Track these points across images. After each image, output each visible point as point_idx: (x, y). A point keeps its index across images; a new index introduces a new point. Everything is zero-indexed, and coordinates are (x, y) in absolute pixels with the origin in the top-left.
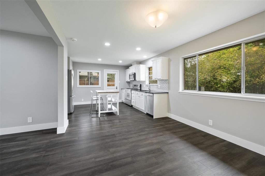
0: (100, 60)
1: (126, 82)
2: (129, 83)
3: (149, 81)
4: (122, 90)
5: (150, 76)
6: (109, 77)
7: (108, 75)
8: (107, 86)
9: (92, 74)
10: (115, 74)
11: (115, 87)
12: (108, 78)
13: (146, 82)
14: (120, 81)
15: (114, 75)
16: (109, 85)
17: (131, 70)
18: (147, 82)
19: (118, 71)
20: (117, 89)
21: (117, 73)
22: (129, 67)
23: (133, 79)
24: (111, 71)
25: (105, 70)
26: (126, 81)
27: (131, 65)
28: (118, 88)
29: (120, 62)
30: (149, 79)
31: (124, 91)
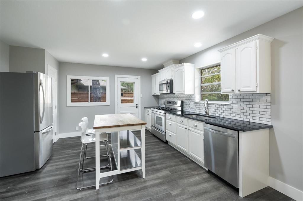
0: (105, 55)
1: (153, 96)
2: (157, 97)
3: (202, 94)
4: (147, 110)
5: (203, 85)
6: (123, 87)
7: (123, 84)
8: (121, 103)
9: (99, 84)
10: (134, 82)
11: (134, 104)
12: (122, 90)
13: (196, 97)
14: (142, 95)
15: (133, 84)
16: (123, 101)
17: (163, 76)
18: (198, 98)
19: (139, 77)
20: (137, 107)
21: (137, 81)
22: (159, 71)
23: (169, 91)
24: (128, 78)
25: (116, 76)
26: (153, 94)
27: (162, 67)
28: (139, 106)
29: (144, 60)
30: (202, 91)
31: (149, 112)
